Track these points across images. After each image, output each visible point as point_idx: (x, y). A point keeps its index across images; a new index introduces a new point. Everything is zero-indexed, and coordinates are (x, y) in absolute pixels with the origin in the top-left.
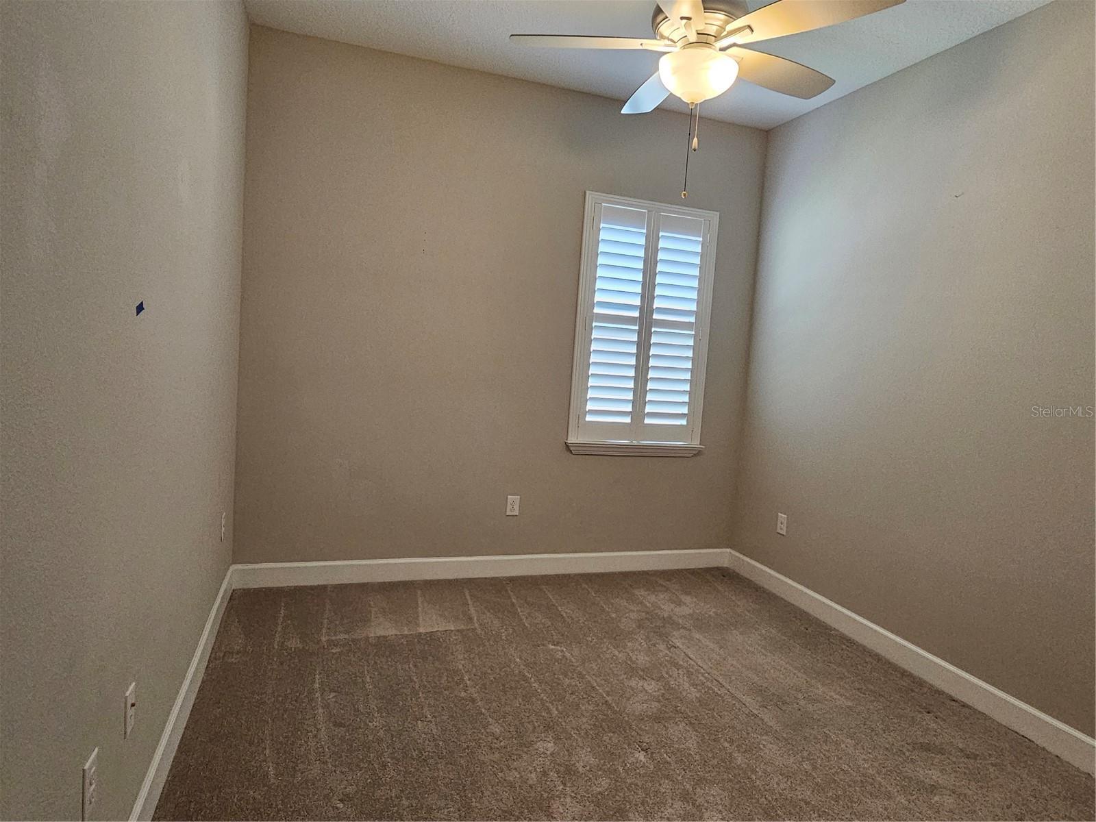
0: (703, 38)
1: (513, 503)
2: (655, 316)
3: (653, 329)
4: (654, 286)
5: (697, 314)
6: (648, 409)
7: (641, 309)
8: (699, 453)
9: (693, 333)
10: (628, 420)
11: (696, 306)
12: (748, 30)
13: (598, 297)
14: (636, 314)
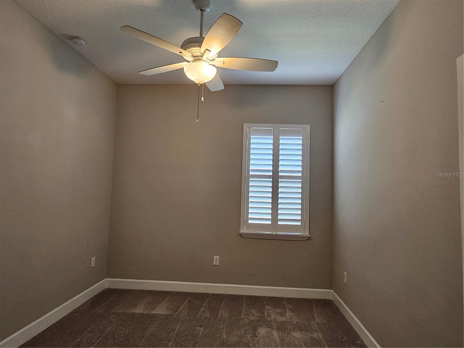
0: (196, 58)
1: (216, 260)
2: (280, 174)
3: (280, 180)
4: (279, 161)
5: (302, 172)
6: (279, 217)
7: (273, 171)
8: (309, 239)
9: (301, 181)
10: (270, 222)
11: (301, 168)
12: (207, 51)
13: (251, 168)
14: (271, 174)
